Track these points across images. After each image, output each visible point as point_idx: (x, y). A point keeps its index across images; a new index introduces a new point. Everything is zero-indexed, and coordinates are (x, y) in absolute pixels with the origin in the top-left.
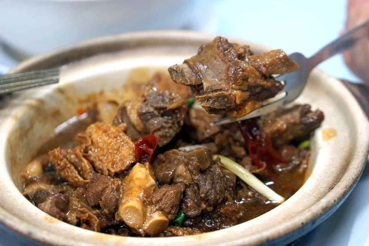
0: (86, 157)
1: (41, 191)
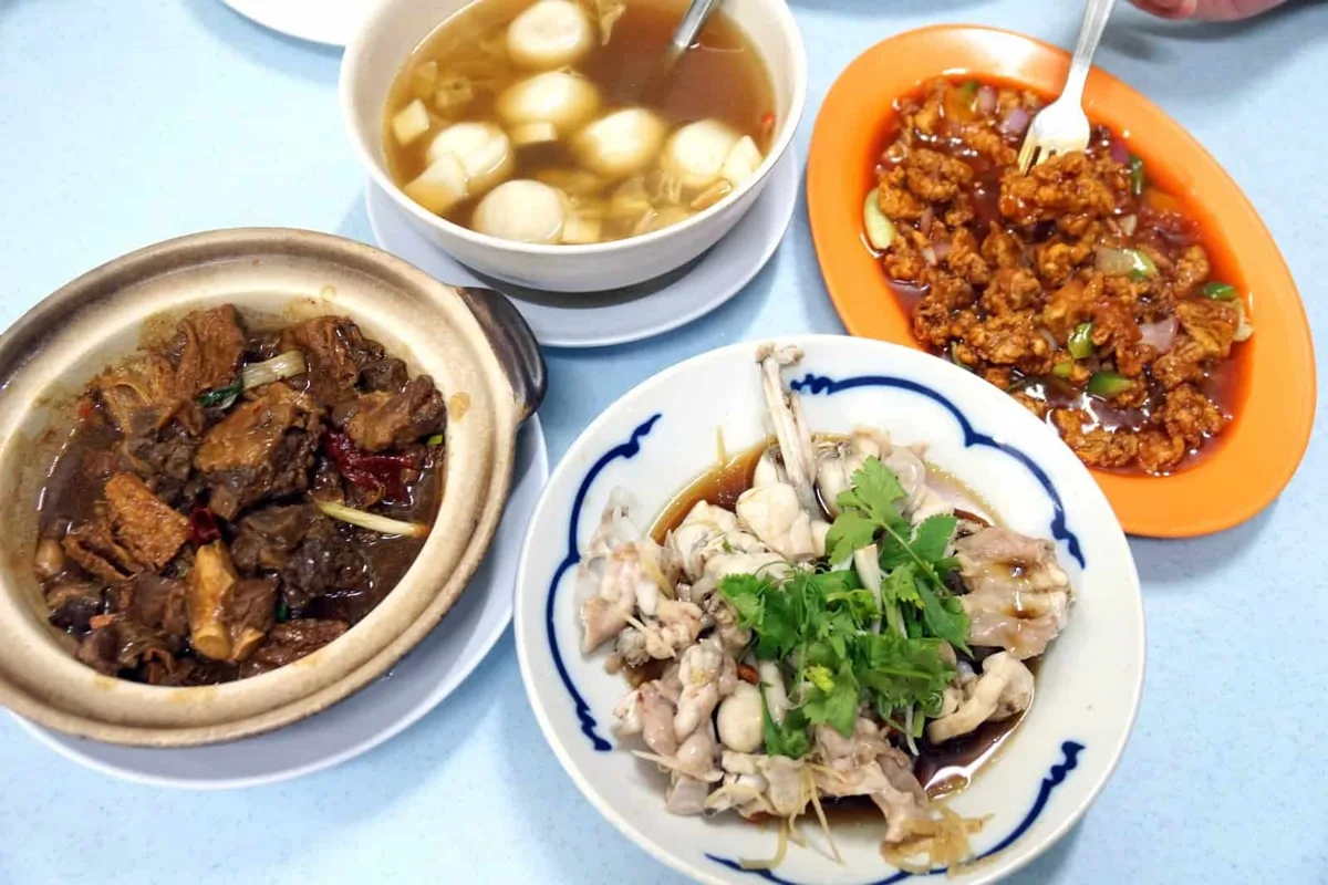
0: (118, 543)
1: (72, 601)
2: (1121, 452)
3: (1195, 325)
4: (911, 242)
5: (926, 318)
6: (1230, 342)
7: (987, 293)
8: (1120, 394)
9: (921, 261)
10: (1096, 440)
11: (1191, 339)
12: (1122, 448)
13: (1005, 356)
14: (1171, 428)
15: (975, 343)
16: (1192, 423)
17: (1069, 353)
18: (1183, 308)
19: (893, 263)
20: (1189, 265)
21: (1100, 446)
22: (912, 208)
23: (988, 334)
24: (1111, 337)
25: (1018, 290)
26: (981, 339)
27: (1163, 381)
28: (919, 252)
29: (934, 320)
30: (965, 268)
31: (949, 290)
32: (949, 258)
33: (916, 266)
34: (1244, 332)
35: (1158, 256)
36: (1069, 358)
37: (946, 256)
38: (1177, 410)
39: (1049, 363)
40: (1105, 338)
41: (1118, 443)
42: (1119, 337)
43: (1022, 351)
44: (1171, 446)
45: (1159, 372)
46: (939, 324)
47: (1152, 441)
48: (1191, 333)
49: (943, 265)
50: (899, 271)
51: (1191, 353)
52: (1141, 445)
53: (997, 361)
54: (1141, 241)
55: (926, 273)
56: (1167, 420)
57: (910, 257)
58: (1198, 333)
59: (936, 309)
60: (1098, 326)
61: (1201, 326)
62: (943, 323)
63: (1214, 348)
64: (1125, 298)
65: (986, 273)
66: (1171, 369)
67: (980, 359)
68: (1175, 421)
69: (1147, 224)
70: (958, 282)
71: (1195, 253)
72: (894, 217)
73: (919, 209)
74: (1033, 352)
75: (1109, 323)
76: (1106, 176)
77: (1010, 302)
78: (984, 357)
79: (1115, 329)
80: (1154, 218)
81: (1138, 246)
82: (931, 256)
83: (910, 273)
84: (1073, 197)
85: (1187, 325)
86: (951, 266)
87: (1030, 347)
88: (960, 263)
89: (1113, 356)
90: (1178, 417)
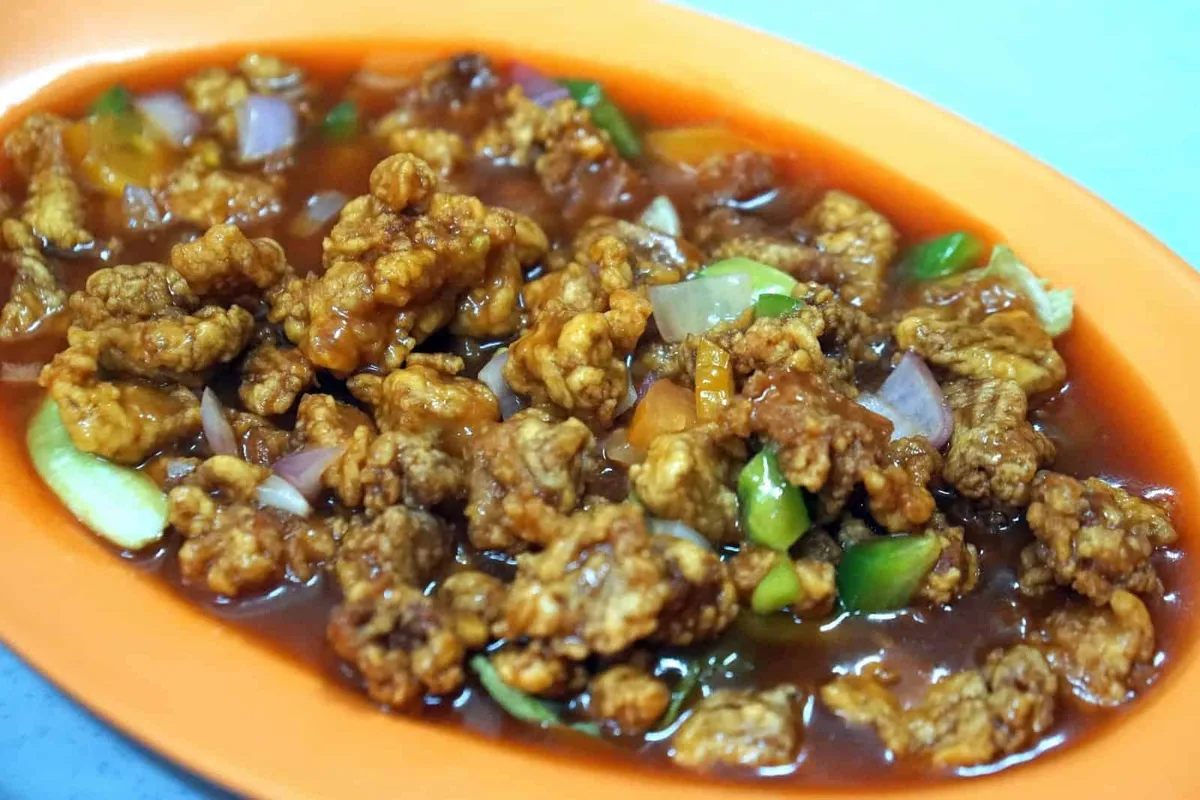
2: (1030, 697)
3: (961, 346)
4: (218, 490)
5: (383, 641)
6: (1050, 344)
7: (477, 512)
8: (925, 581)
9: (272, 518)
10: (954, 707)
11: (972, 382)
12: (1022, 687)
13: (630, 620)
14: (1089, 583)
15: (540, 628)
16: (1124, 543)
17: (761, 547)
18: (910, 324)
19: (206, 563)
20: (848, 238)
21: (974, 711)
22: (162, 413)
23: (557, 588)
24: (832, 453)
25: (549, 460)
26: (548, 608)
27: (992, 492)
28: (251, 501)
29: (403, 637)
30: (389, 475)
31: (385, 545)
32: (333, 480)
33: (269, 535)
34: (1055, 312)
35: (775, 250)
36: (770, 557)
37: (323, 478)
38: (1074, 535)
39: (728, 593)
40: (823, 461)
41: (1005, 682)
42: (850, 446)
43: (662, 589)
44: (1115, 622)
45: (975, 478)
46: (424, 639)
47: (1065, 635)
48: (964, 368)
49: (325, 501)
50: (233, 571)
51: (1002, 404)
52: (1051, 658)
53: (616, 644)
54: (716, 240)
55: (302, 543)
56: (1069, 569)
57: (238, 524)
58: (979, 360)
59: (393, 607)
60: (791, 446)
61: (972, 342)
62: (431, 630)
63: (1033, 372)
64: (797, 358)
65: (446, 464)
66: (996, 458)
67: (568, 662)
68: (1085, 563)
69: (700, 204)
70: (394, 516)
71: (840, 208)
72: (135, 458)
73: (182, 407)
74: (683, 579)
75: (811, 423)
76: (550, 143)
77: (551, 497)
78: (576, 649)
79: (831, 431)
80: (706, 186)
81: (718, 253)
82: (290, 498)
83: (265, 561)
84: (455, 244)
85: (946, 356)
86: (348, 492)
87: (670, 571)
88: (367, 476)
89: (860, 493)
90: (1085, 549)
